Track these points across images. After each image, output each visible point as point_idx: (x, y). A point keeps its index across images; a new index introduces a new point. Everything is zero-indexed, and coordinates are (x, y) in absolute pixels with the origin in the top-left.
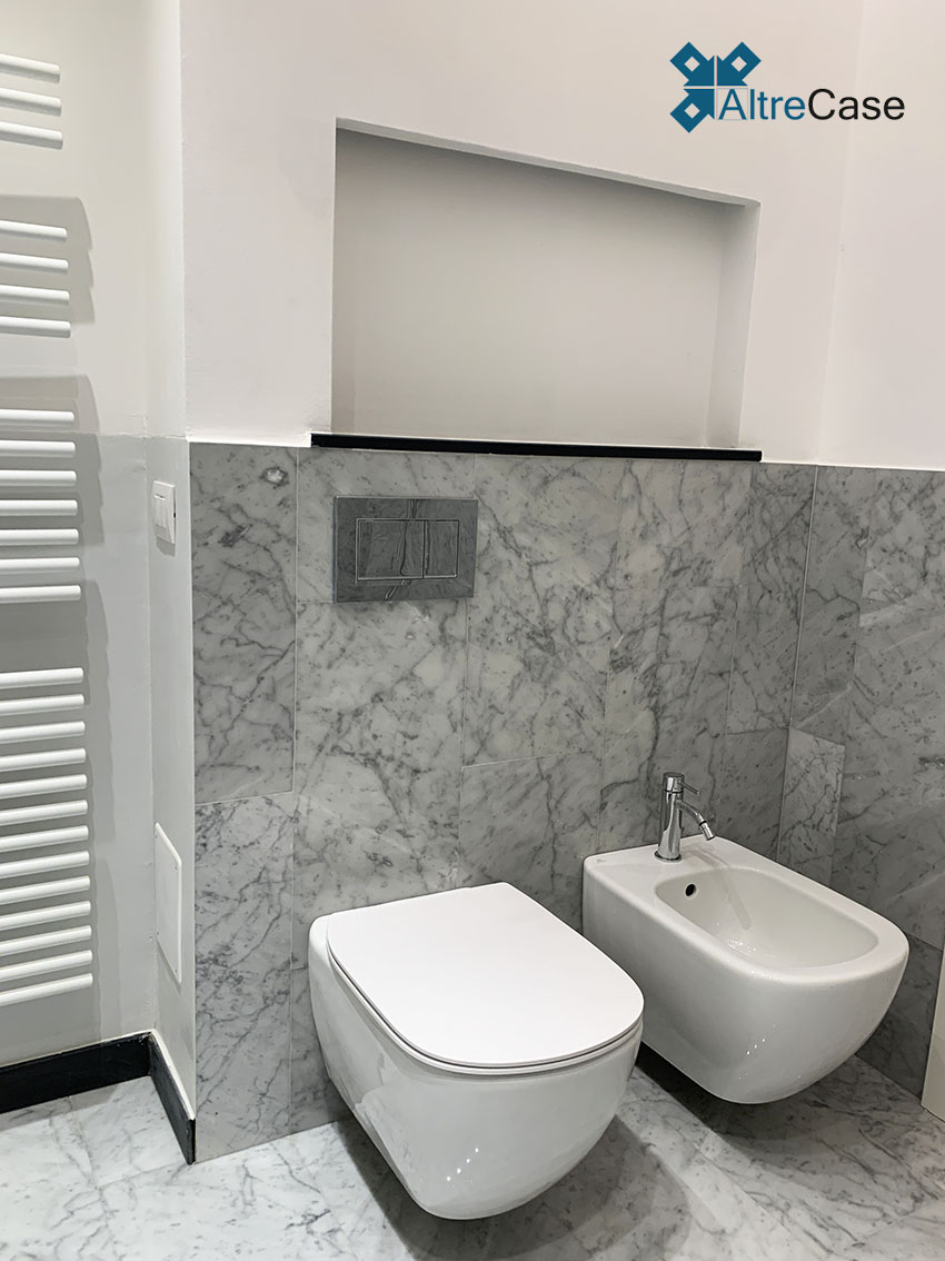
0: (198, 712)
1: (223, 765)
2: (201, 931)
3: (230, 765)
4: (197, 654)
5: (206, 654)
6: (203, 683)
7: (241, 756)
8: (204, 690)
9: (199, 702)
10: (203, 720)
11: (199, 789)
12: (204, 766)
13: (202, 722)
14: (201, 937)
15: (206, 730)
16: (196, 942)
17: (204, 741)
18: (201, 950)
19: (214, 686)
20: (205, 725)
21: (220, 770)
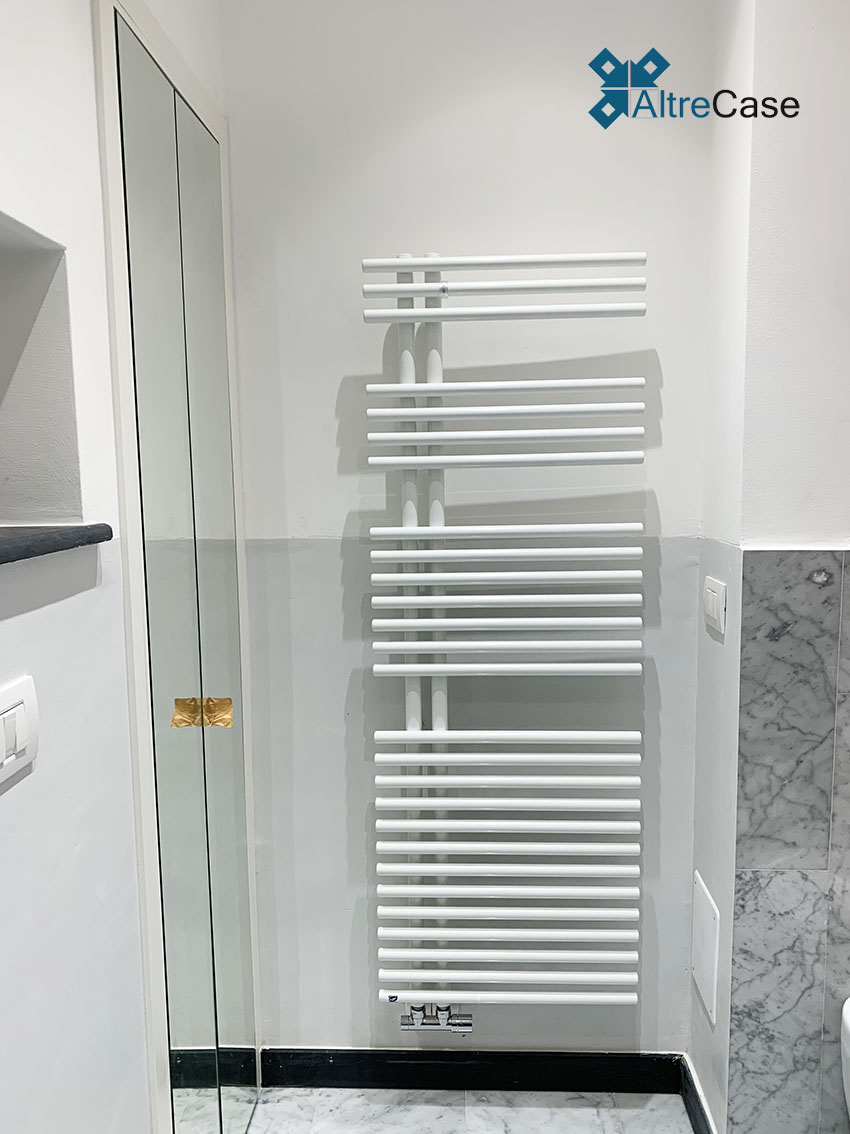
0: (741, 787)
1: (762, 836)
2: (737, 984)
3: (768, 838)
4: (742, 734)
5: (751, 735)
6: (746, 761)
7: (779, 831)
8: (748, 768)
9: (742, 777)
10: (746, 794)
11: (739, 855)
12: (745, 835)
13: (744, 796)
14: (736, 990)
15: (748, 804)
16: (732, 993)
17: (745, 814)
18: (737, 1002)
19: (757, 765)
20: (747, 799)
21: (759, 841)
